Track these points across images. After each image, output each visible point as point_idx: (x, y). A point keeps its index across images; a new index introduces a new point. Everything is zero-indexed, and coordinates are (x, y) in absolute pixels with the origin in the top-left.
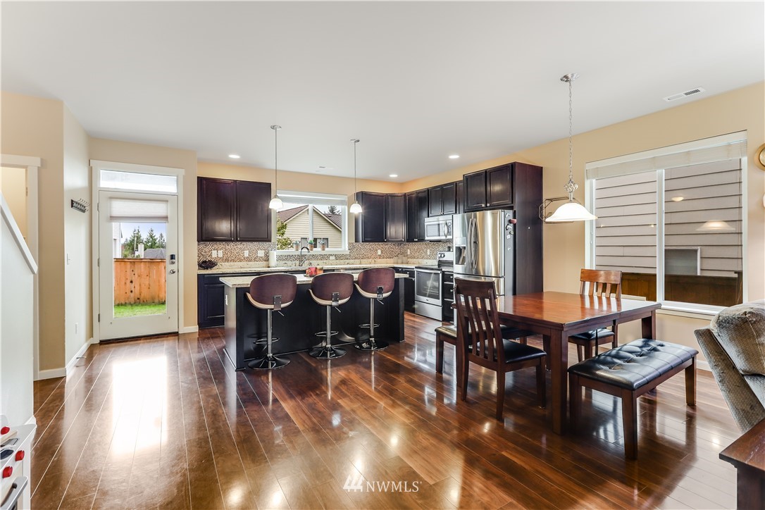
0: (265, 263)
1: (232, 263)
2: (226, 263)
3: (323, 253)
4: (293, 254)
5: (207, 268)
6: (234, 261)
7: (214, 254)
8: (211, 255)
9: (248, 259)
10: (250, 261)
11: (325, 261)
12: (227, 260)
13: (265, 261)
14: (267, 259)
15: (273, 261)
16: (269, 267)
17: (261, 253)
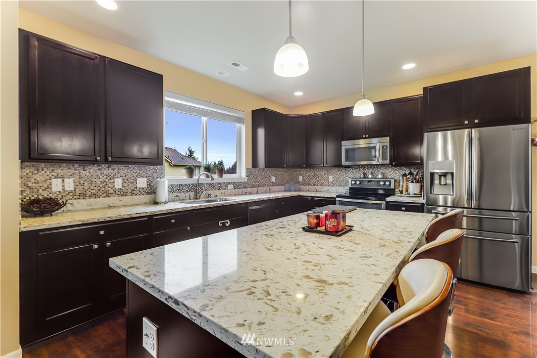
0: (147, 198)
1: (92, 200)
2: (81, 201)
3: (221, 180)
4: (187, 183)
5: (42, 214)
6: (96, 196)
7: (56, 186)
8: (49, 188)
9: (122, 193)
10: (125, 194)
11: (223, 191)
12: (83, 196)
13: (148, 193)
14: (152, 190)
15: (163, 193)
16: (156, 203)
17: (142, 183)
